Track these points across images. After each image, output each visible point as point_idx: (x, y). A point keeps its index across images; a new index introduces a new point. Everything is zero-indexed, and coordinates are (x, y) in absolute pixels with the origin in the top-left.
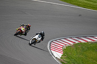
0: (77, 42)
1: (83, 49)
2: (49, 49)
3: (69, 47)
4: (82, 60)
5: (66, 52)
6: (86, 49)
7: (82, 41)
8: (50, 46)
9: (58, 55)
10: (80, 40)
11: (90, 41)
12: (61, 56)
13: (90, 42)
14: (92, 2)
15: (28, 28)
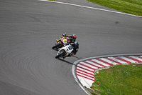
0: (115, 64)
1: (124, 74)
2: (74, 74)
3: (103, 72)
4: (123, 91)
5: (99, 78)
6: (128, 73)
7: (123, 62)
8: (76, 69)
9: (87, 83)
10: (119, 61)
11: (134, 62)
12: (91, 85)
13: (134, 64)
14: (138, 4)
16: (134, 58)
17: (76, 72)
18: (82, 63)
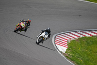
1: (88, 43)
2: (53, 43)
3: (74, 41)
4: (87, 55)
5: (71, 46)
6: (91, 43)
8: (55, 40)
9: (63, 49)
13: (94, 36)
15: (28, 24)
16: (95, 32)
17: (55, 42)
18: (59, 35)
